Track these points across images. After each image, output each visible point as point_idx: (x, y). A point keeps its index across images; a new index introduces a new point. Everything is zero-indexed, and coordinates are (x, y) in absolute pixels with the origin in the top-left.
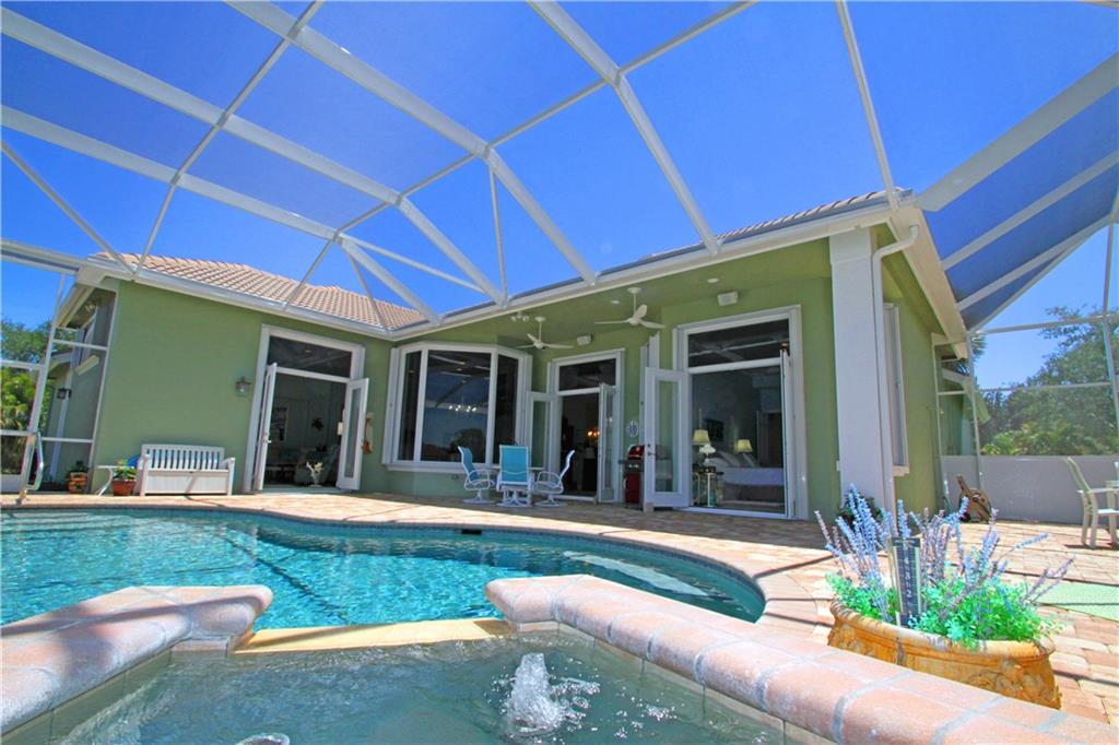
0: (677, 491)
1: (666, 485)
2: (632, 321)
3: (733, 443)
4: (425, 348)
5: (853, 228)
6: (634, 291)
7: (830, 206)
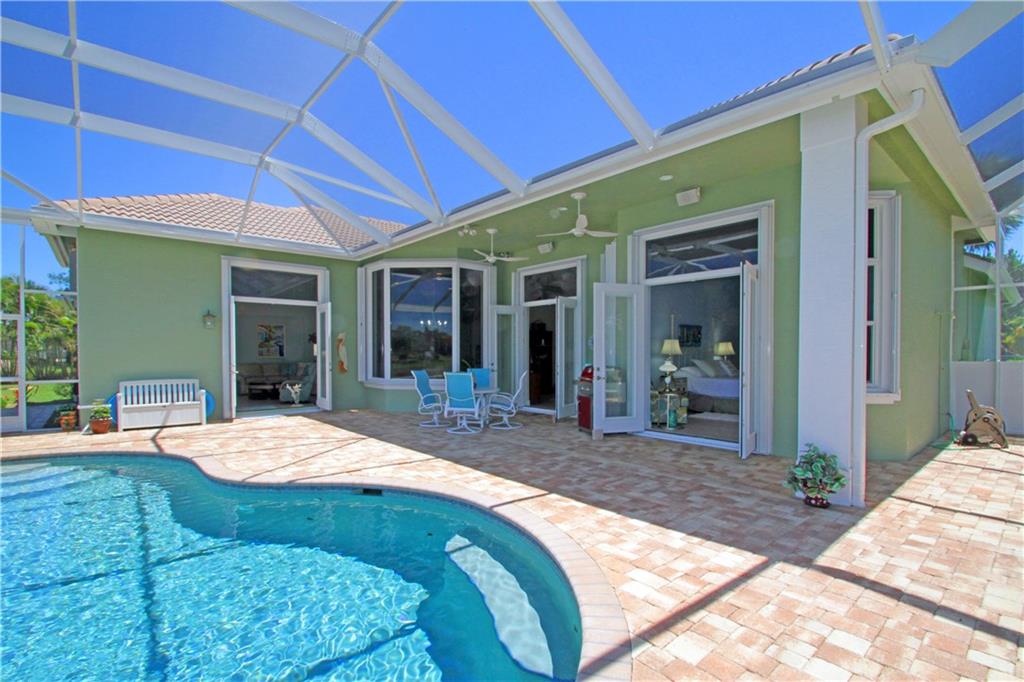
0: (631, 415)
1: (619, 410)
2: (576, 232)
3: (712, 347)
4: (386, 266)
5: (830, 101)
6: (578, 196)
7: (824, 62)
